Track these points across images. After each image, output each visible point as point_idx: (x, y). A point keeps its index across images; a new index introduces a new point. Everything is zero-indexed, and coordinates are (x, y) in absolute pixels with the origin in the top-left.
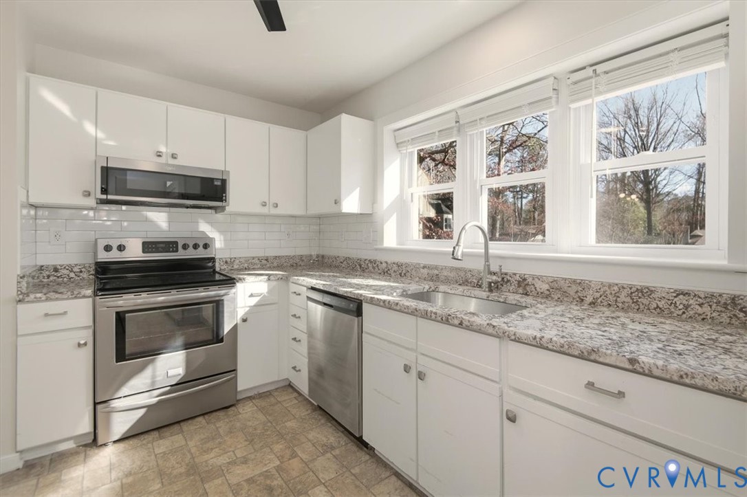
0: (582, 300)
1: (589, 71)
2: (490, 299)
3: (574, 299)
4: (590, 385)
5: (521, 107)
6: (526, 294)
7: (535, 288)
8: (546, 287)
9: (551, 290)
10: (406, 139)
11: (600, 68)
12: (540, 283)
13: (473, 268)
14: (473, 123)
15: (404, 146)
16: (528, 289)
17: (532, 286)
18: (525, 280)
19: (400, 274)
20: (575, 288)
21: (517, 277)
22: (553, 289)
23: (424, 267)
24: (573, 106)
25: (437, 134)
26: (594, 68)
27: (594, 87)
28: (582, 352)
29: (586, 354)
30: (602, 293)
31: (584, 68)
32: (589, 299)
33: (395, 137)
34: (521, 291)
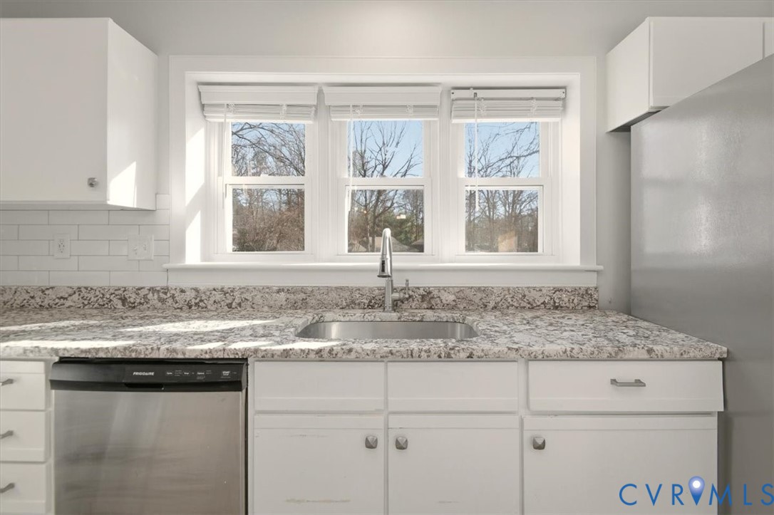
0: (486, 306)
1: (470, 93)
2: (402, 320)
3: (478, 306)
4: (614, 382)
5: (405, 106)
6: (431, 308)
7: (441, 300)
8: (452, 297)
9: (457, 300)
10: (226, 102)
11: (481, 94)
12: (446, 294)
13: (362, 285)
14: (343, 108)
15: (222, 112)
16: (433, 302)
17: (438, 299)
18: (430, 293)
19: (230, 306)
20: (480, 295)
21: (421, 291)
22: (459, 299)
23: (279, 291)
24: (455, 121)
25: (285, 108)
26: (475, 91)
27: (476, 108)
28: (611, 354)
29: (613, 355)
30: (502, 297)
31: (468, 88)
32: (492, 304)
33: (200, 93)
34: (425, 305)
